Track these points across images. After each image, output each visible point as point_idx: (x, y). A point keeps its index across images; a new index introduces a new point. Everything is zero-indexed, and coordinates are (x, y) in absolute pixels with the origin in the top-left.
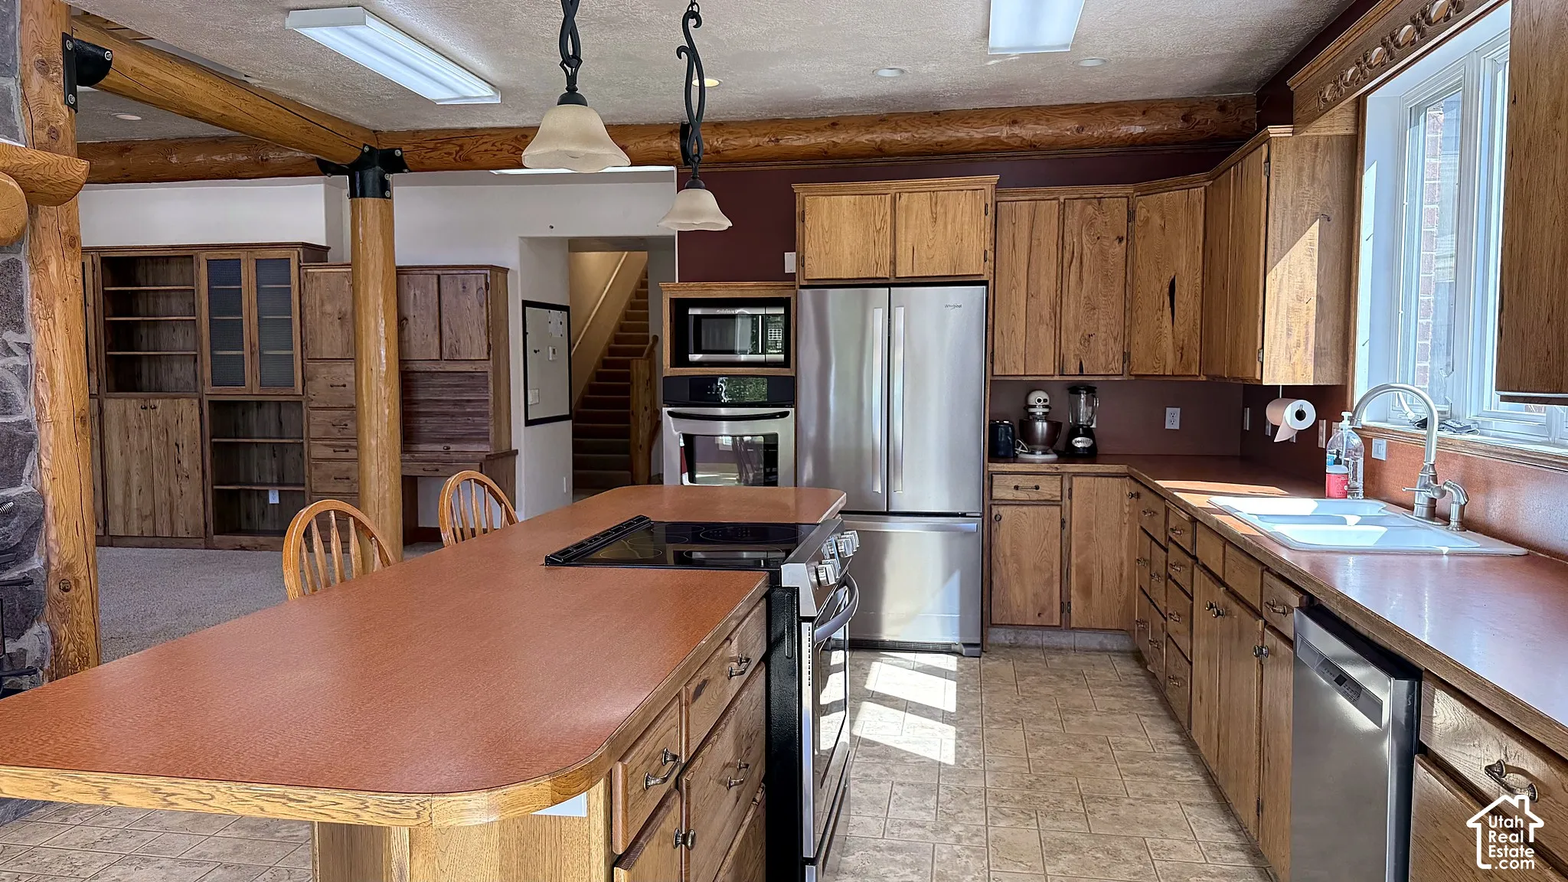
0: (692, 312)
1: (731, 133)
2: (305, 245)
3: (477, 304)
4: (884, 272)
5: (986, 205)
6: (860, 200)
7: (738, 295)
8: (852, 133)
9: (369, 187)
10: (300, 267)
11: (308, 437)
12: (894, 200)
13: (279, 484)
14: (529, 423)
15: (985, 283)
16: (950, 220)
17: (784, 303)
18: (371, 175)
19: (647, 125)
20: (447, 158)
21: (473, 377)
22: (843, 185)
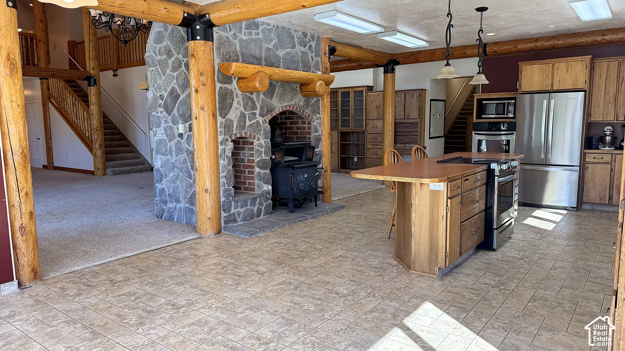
0: (484, 102)
1: (500, 45)
2: (368, 86)
3: (416, 102)
4: (549, 88)
5: (587, 65)
6: (541, 66)
7: (499, 97)
8: (543, 42)
9: (389, 70)
10: (366, 93)
11: (366, 142)
12: (553, 65)
13: (357, 155)
14: (430, 138)
15: (585, 91)
16: (573, 71)
17: (514, 99)
18: (390, 67)
19: (473, 45)
20: (411, 60)
21: (414, 124)
22: (535, 61)
